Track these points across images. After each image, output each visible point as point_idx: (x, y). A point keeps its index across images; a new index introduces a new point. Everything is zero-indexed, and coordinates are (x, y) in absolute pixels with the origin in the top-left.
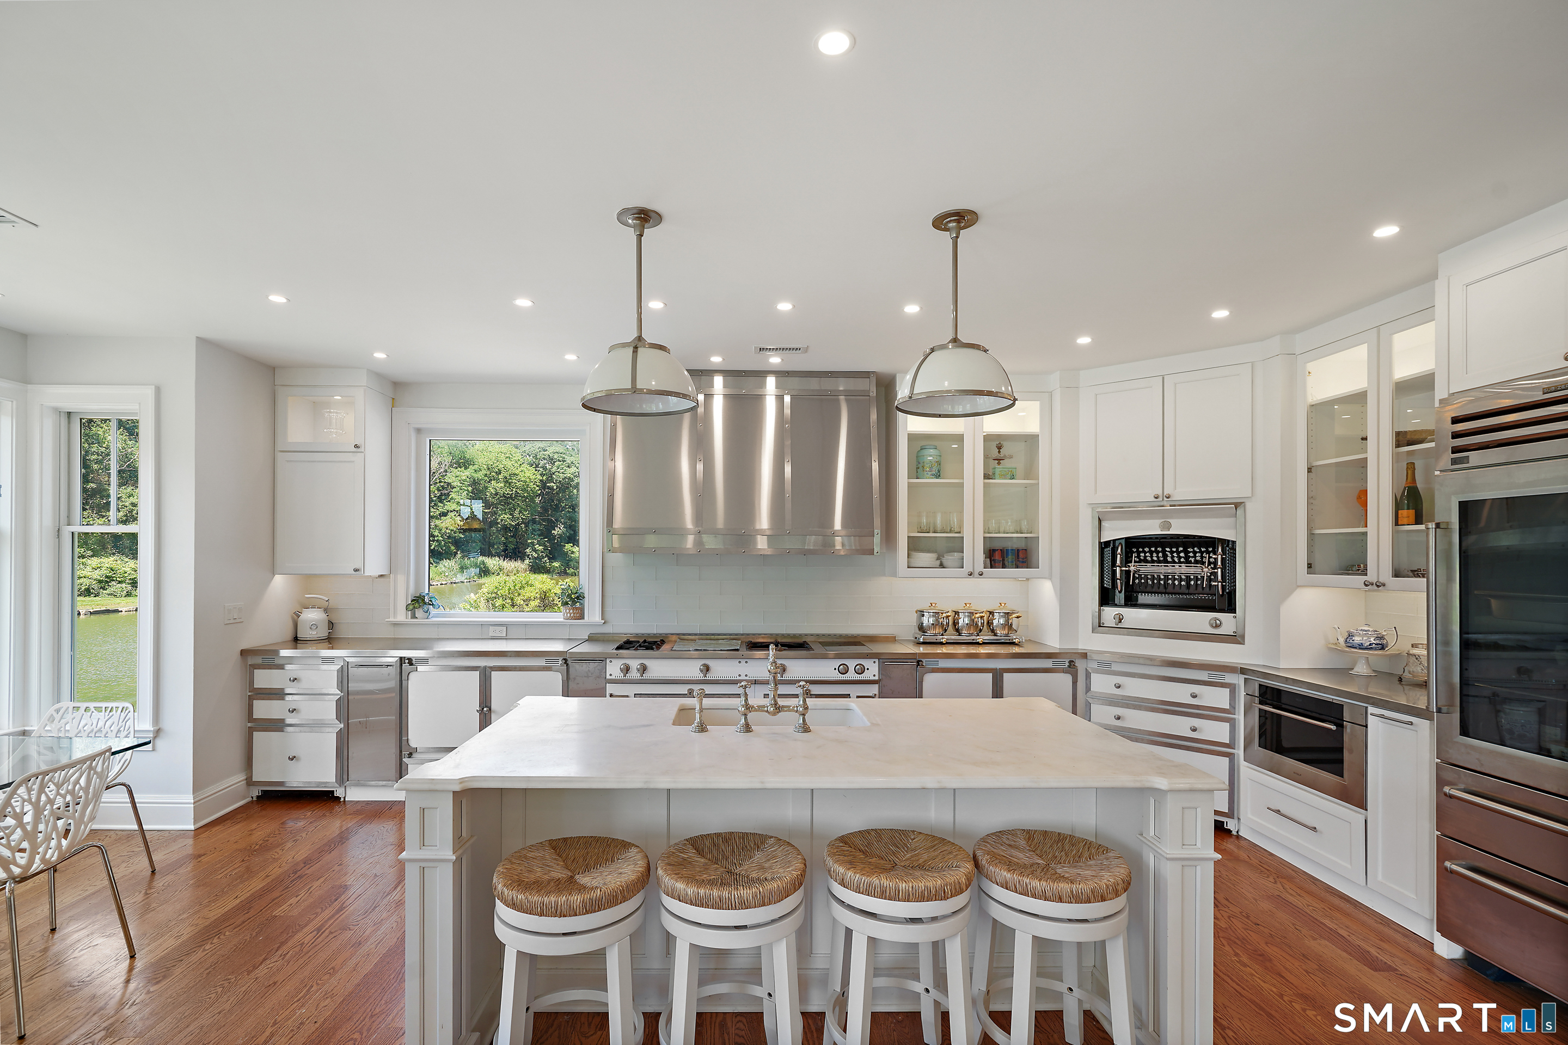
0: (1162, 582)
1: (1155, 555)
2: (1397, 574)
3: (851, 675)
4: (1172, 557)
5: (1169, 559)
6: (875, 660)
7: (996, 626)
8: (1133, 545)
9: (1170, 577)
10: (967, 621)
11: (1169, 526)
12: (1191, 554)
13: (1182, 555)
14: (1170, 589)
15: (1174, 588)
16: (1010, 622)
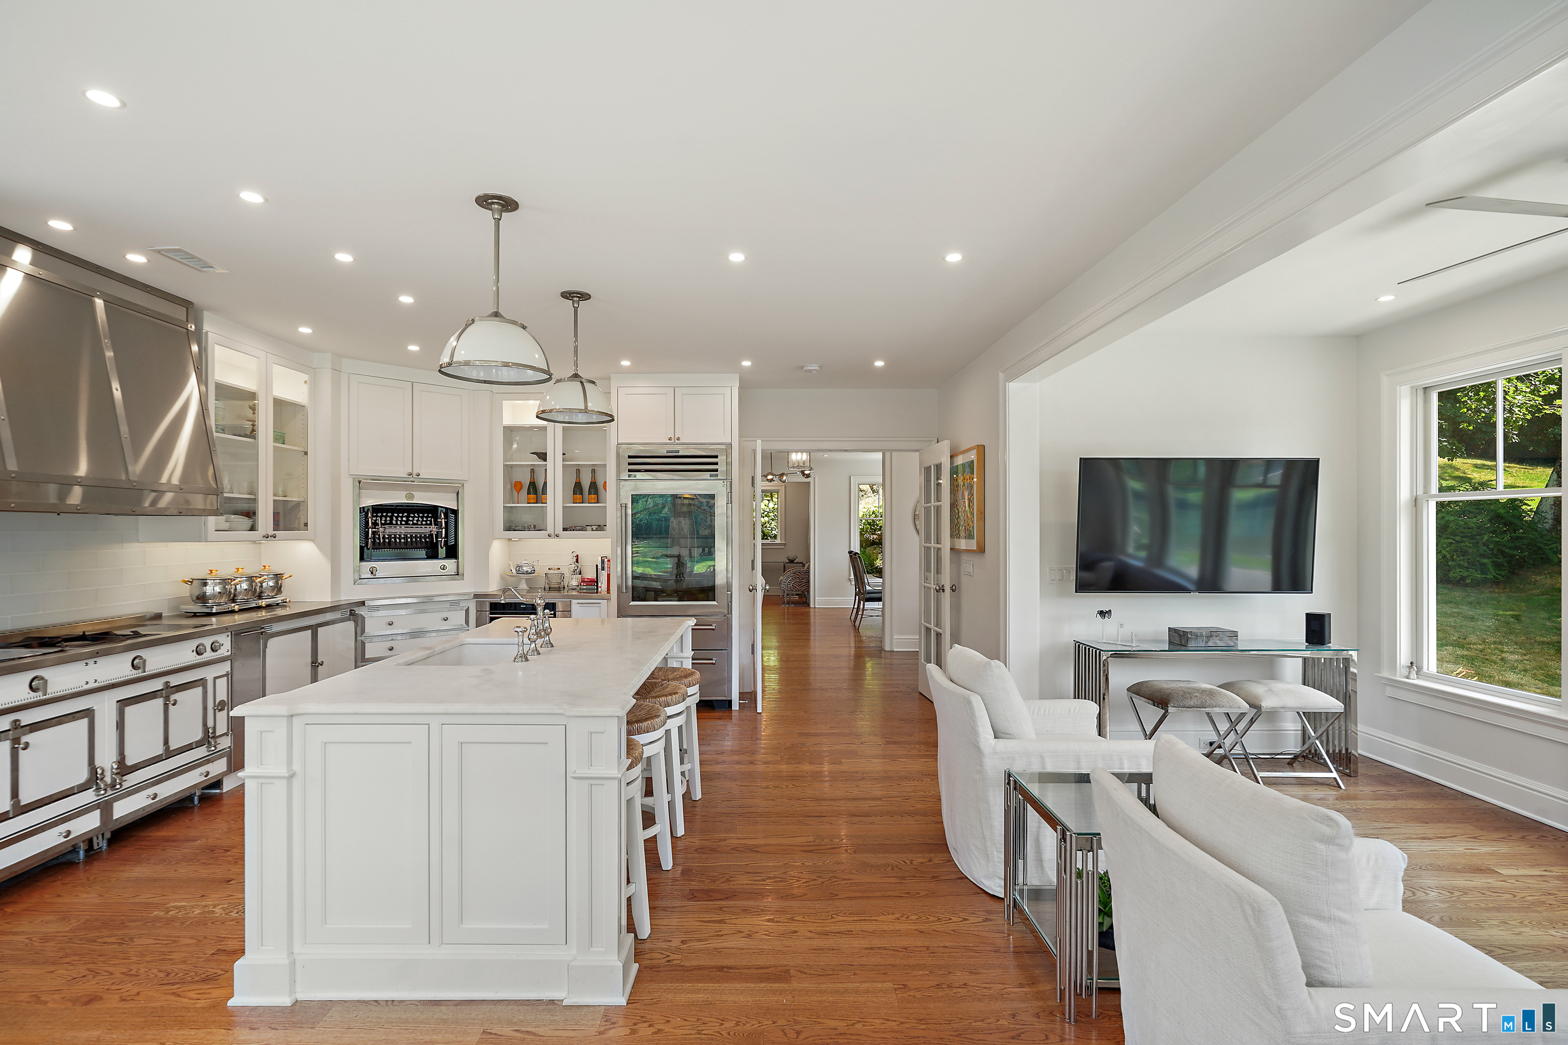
0: (387, 540)
1: (384, 519)
2: (565, 529)
3: (208, 655)
4: (396, 521)
5: (394, 522)
6: (227, 634)
7: (265, 589)
8: (377, 509)
9: (393, 536)
10: (245, 586)
11: (412, 497)
12: (411, 519)
13: (404, 519)
14: (393, 545)
15: (396, 545)
16: (280, 582)
